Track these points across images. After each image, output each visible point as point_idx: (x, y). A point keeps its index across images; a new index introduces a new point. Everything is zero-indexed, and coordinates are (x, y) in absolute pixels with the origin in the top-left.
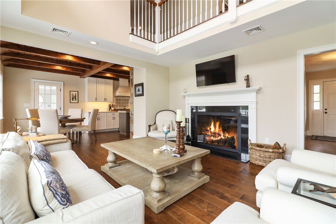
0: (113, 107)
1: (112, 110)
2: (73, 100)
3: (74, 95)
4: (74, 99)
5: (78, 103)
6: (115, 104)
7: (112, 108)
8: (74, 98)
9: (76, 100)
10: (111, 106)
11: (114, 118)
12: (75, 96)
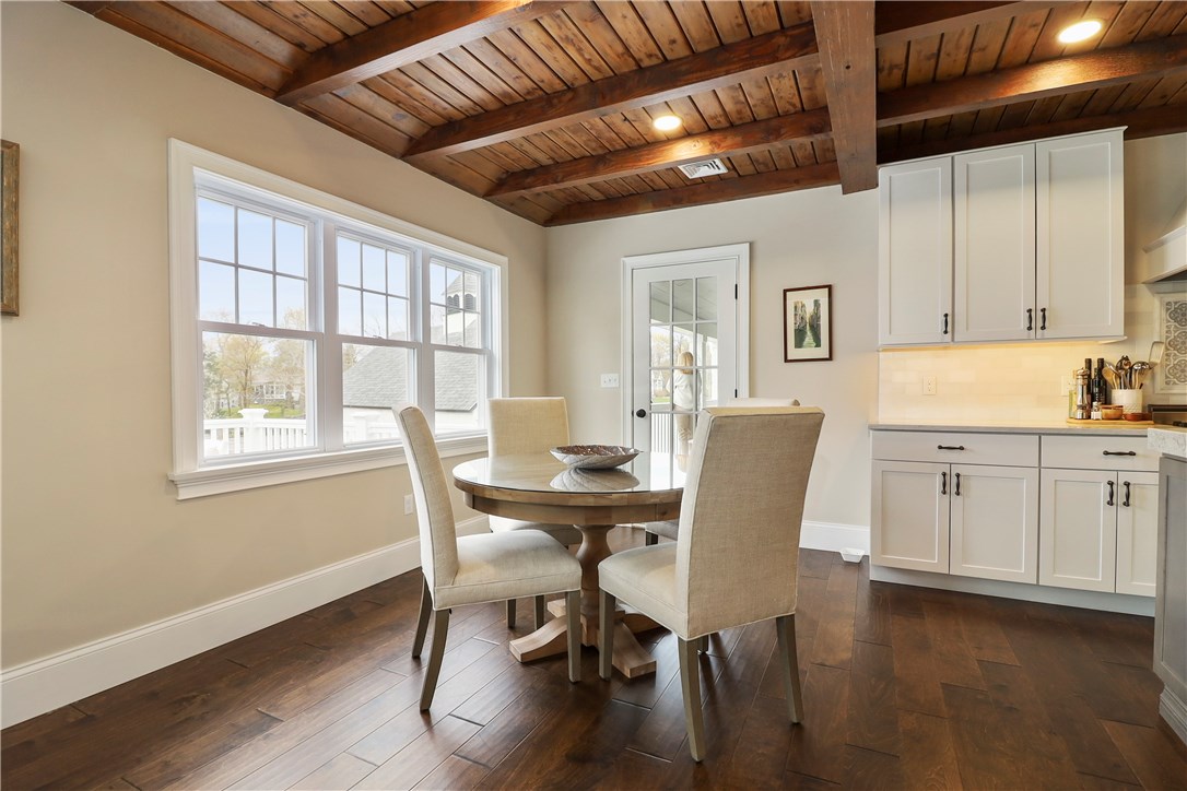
0: (1128, 385)
1: (1119, 416)
2: (799, 344)
3: (810, 309)
4: (809, 338)
5: (830, 359)
6: (1157, 355)
7: (1125, 398)
8: (807, 330)
9: (818, 345)
10: (1110, 377)
11: (1120, 496)
12: (816, 317)
